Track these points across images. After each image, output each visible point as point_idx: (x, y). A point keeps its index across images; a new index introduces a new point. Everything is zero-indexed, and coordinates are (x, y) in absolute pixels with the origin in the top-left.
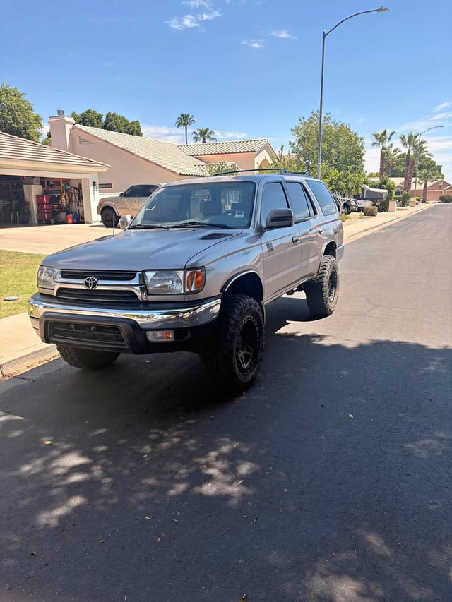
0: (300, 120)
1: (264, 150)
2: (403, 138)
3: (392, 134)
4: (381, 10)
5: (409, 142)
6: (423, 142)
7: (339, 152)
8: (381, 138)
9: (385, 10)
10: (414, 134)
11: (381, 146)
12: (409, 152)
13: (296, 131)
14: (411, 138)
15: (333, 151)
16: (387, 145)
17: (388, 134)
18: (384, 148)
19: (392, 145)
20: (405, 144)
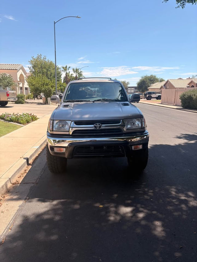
0: (32, 58)
1: (21, 70)
2: (74, 70)
3: (69, 67)
4: (77, 17)
5: (76, 71)
6: (81, 72)
7: (51, 73)
8: (65, 69)
9: (79, 17)
10: (78, 68)
11: (65, 72)
12: (76, 75)
13: (31, 62)
14: (77, 70)
15: (49, 73)
16: (68, 72)
17: (68, 67)
18: (67, 73)
19: (69, 72)
20: (74, 72)
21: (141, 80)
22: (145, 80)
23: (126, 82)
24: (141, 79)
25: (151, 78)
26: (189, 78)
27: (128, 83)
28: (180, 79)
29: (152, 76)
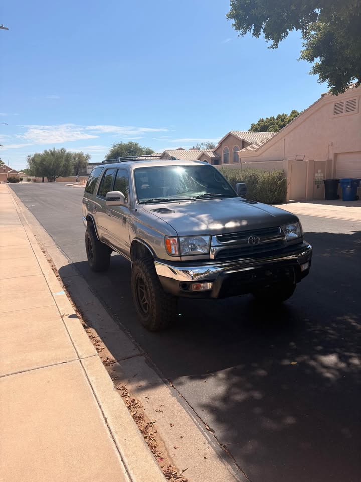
21: (112, 151)
22: (120, 151)
23: (84, 155)
24: (113, 148)
25: (131, 147)
26: (193, 147)
27: (88, 156)
28: (181, 149)
29: (130, 143)
